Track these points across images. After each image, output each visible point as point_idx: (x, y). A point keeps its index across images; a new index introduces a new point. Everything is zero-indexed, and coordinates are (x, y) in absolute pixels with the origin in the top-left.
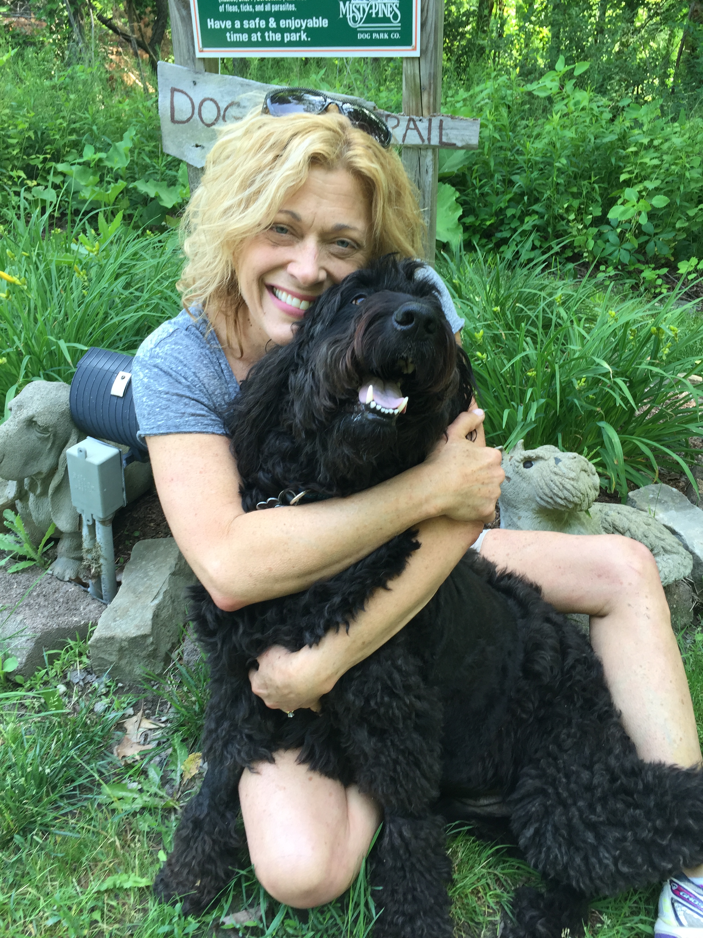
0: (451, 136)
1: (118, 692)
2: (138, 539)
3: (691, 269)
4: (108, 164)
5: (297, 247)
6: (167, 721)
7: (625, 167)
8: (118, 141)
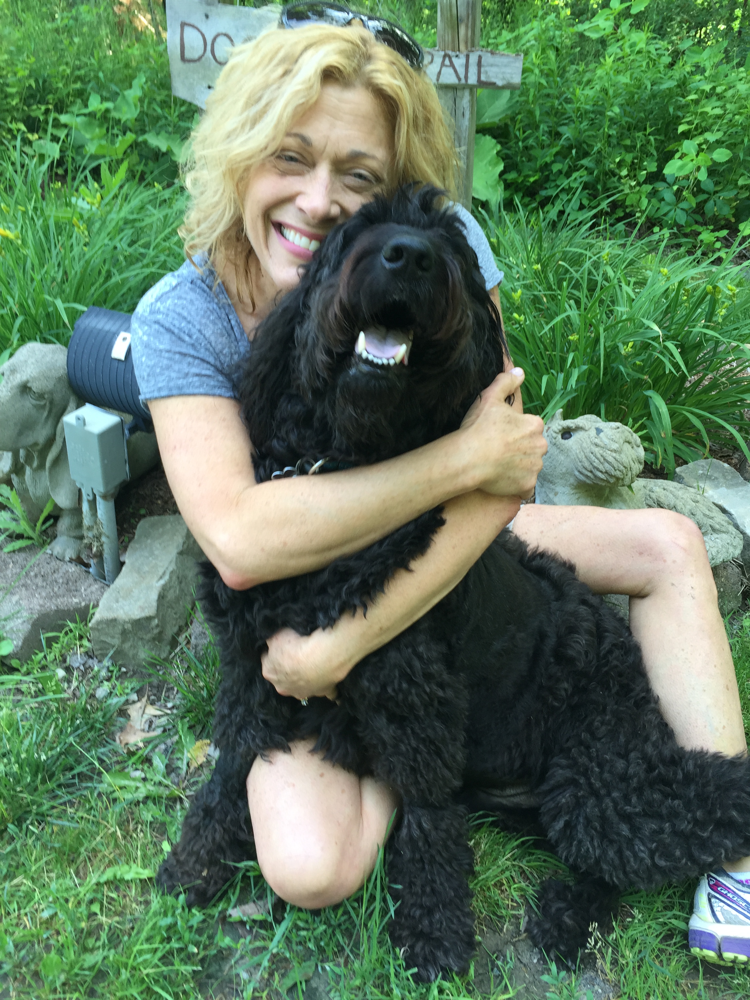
0: (490, 74)
1: (122, 677)
2: (144, 516)
4: (115, 115)
5: (308, 177)
6: (173, 707)
7: (684, 117)
8: (125, 89)
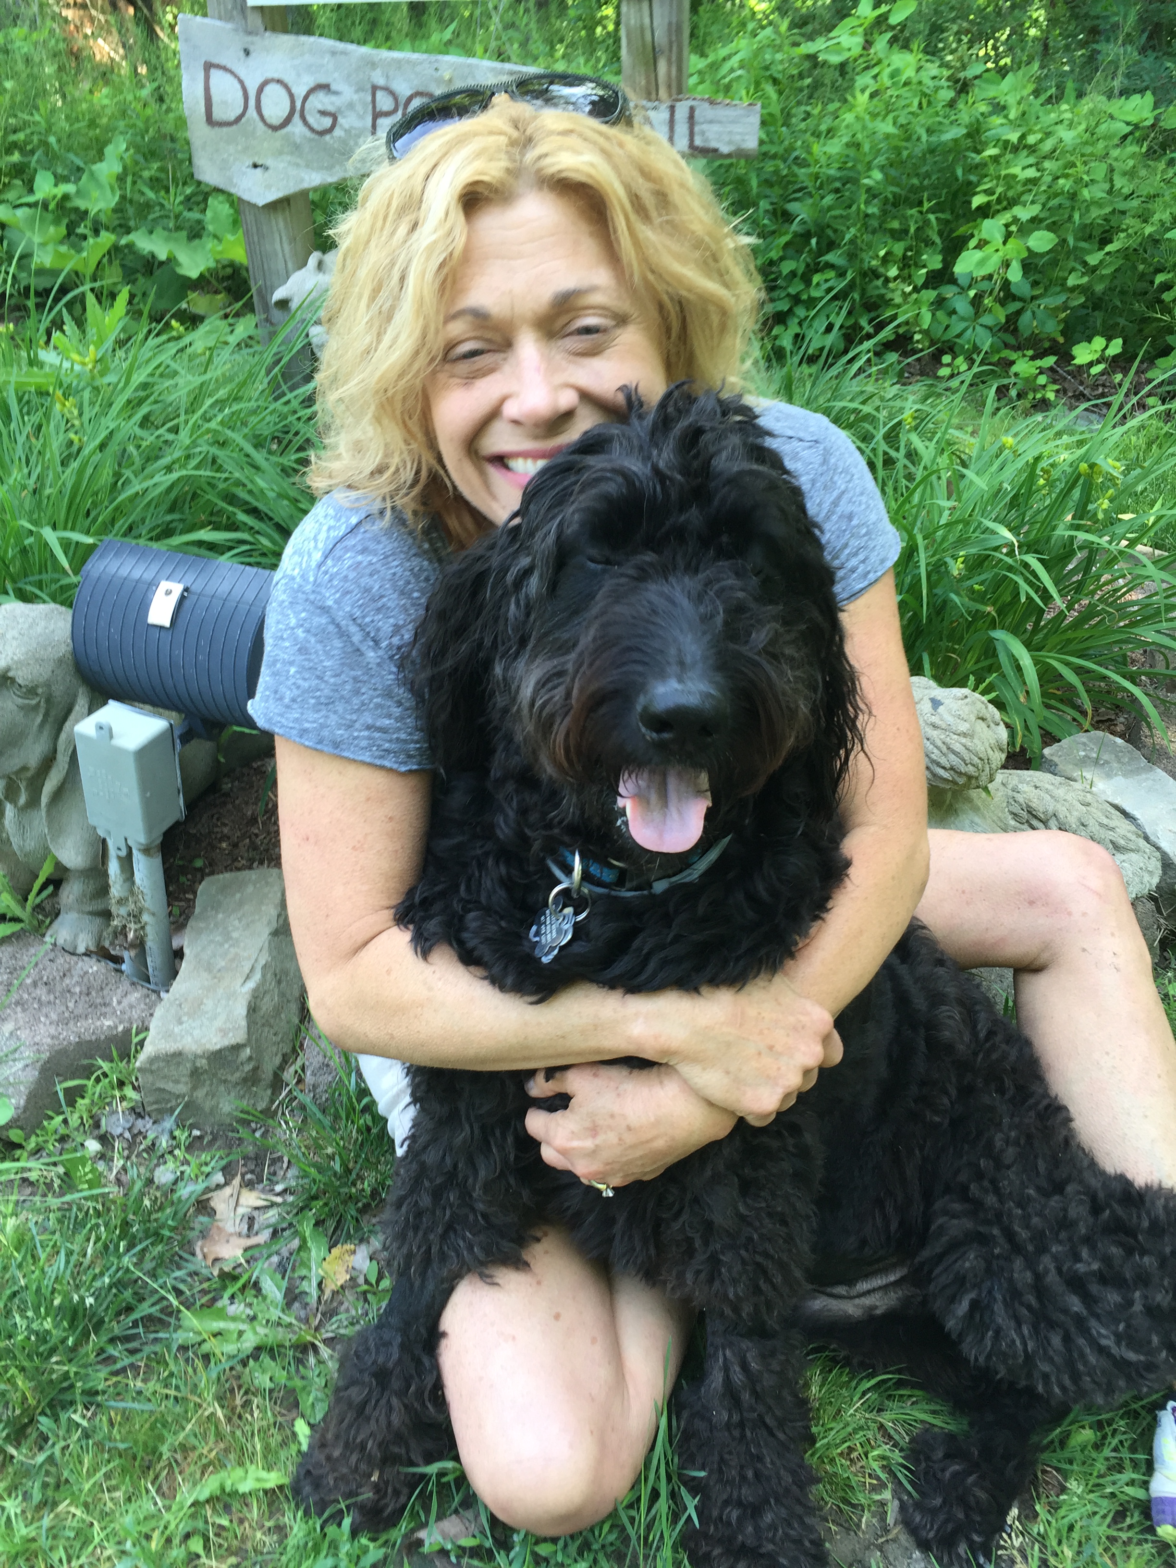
0: (710, 135)
1: (195, 1145)
2: (205, 873)
3: (1095, 357)
4: (82, 204)
6: (285, 1191)
7: (979, 183)
8: (95, 163)
